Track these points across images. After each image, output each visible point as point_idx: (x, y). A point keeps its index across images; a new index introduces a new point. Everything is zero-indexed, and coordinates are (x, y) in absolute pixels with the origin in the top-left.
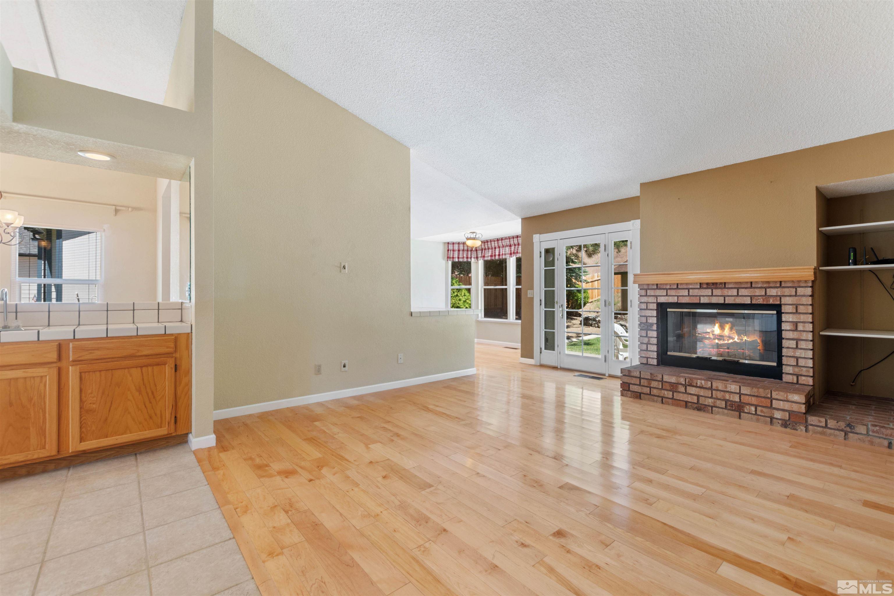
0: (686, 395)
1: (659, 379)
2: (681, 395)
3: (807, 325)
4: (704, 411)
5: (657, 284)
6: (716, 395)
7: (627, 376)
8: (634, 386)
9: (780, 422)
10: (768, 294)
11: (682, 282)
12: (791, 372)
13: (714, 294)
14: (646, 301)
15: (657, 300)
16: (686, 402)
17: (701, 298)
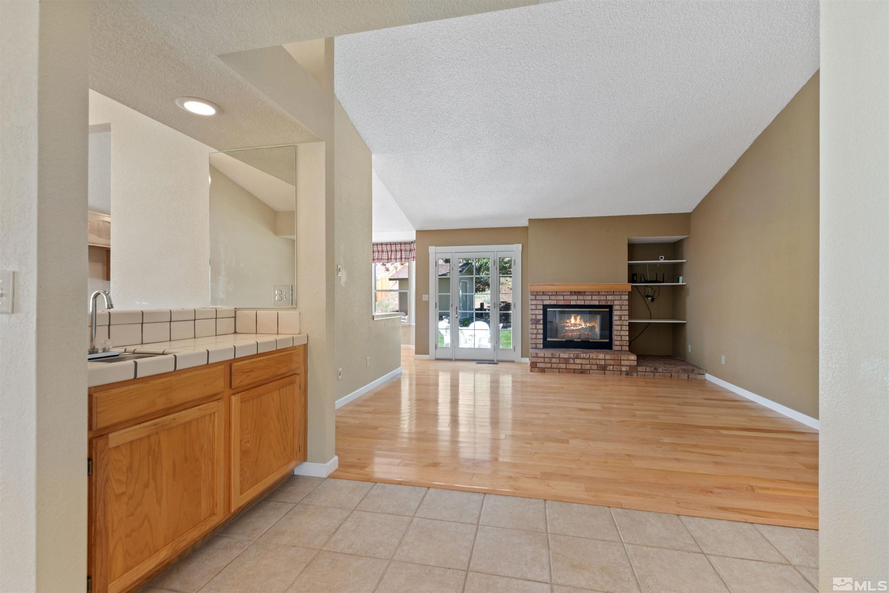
0: (574, 365)
1: (557, 357)
2: (572, 365)
3: (626, 316)
4: (585, 373)
5: (543, 292)
6: (592, 362)
7: (535, 357)
8: (540, 364)
9: (625, 372)
10: (607, 299)
11: (559, 291)
12: (618, 344)
13: (578, 299)
14: (535, 304)
15: (543, 303)
16: (574, 369)
17: (571, 301)
